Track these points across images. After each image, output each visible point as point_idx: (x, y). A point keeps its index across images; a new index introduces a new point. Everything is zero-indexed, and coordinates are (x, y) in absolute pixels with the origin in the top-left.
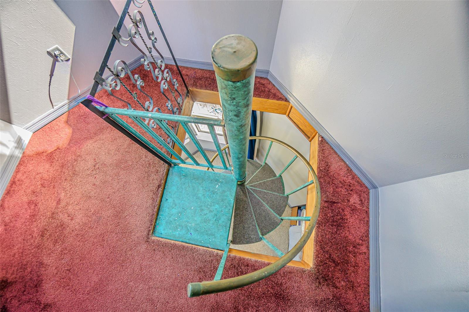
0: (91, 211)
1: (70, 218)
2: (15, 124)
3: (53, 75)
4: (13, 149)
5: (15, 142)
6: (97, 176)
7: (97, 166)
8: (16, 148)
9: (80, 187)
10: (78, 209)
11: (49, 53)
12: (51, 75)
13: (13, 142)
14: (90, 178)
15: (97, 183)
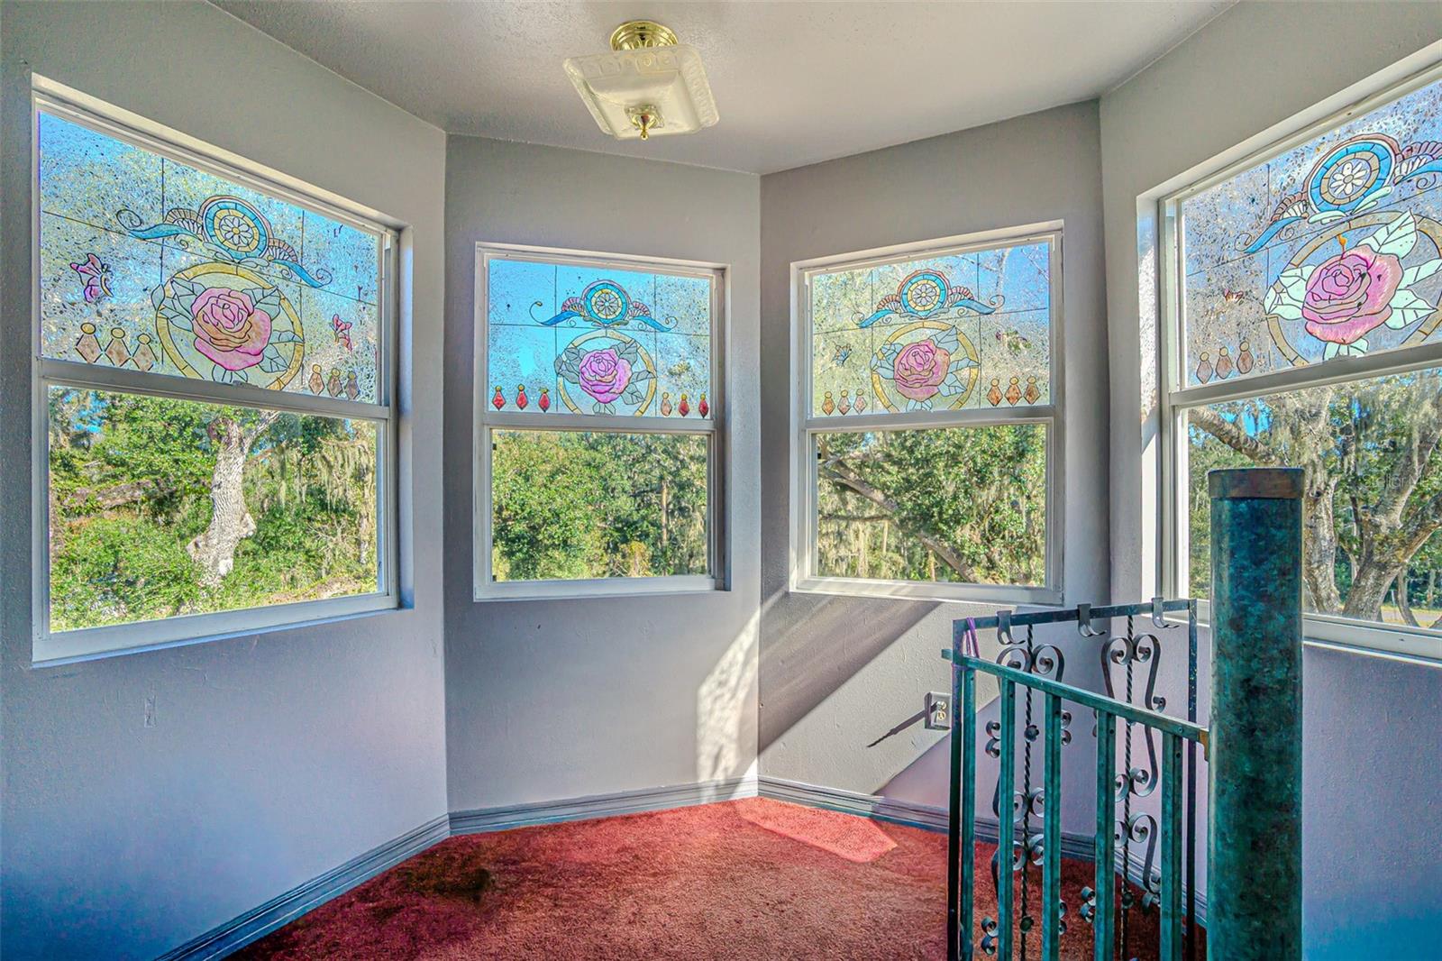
0: (672, 947)
1: (632, 918)
2: (761, 760)
3: (895, 733)
4: (713, 784)
5: (726, 780)
6: (762, 918)
7: (785, 907)
8: (717, 787)
9: (713, 902)
10: (662, 921)
11: (929, 697)
12: (894, 732)
13: (726, 776)
14: (748, 907)
15: (745, 926)
